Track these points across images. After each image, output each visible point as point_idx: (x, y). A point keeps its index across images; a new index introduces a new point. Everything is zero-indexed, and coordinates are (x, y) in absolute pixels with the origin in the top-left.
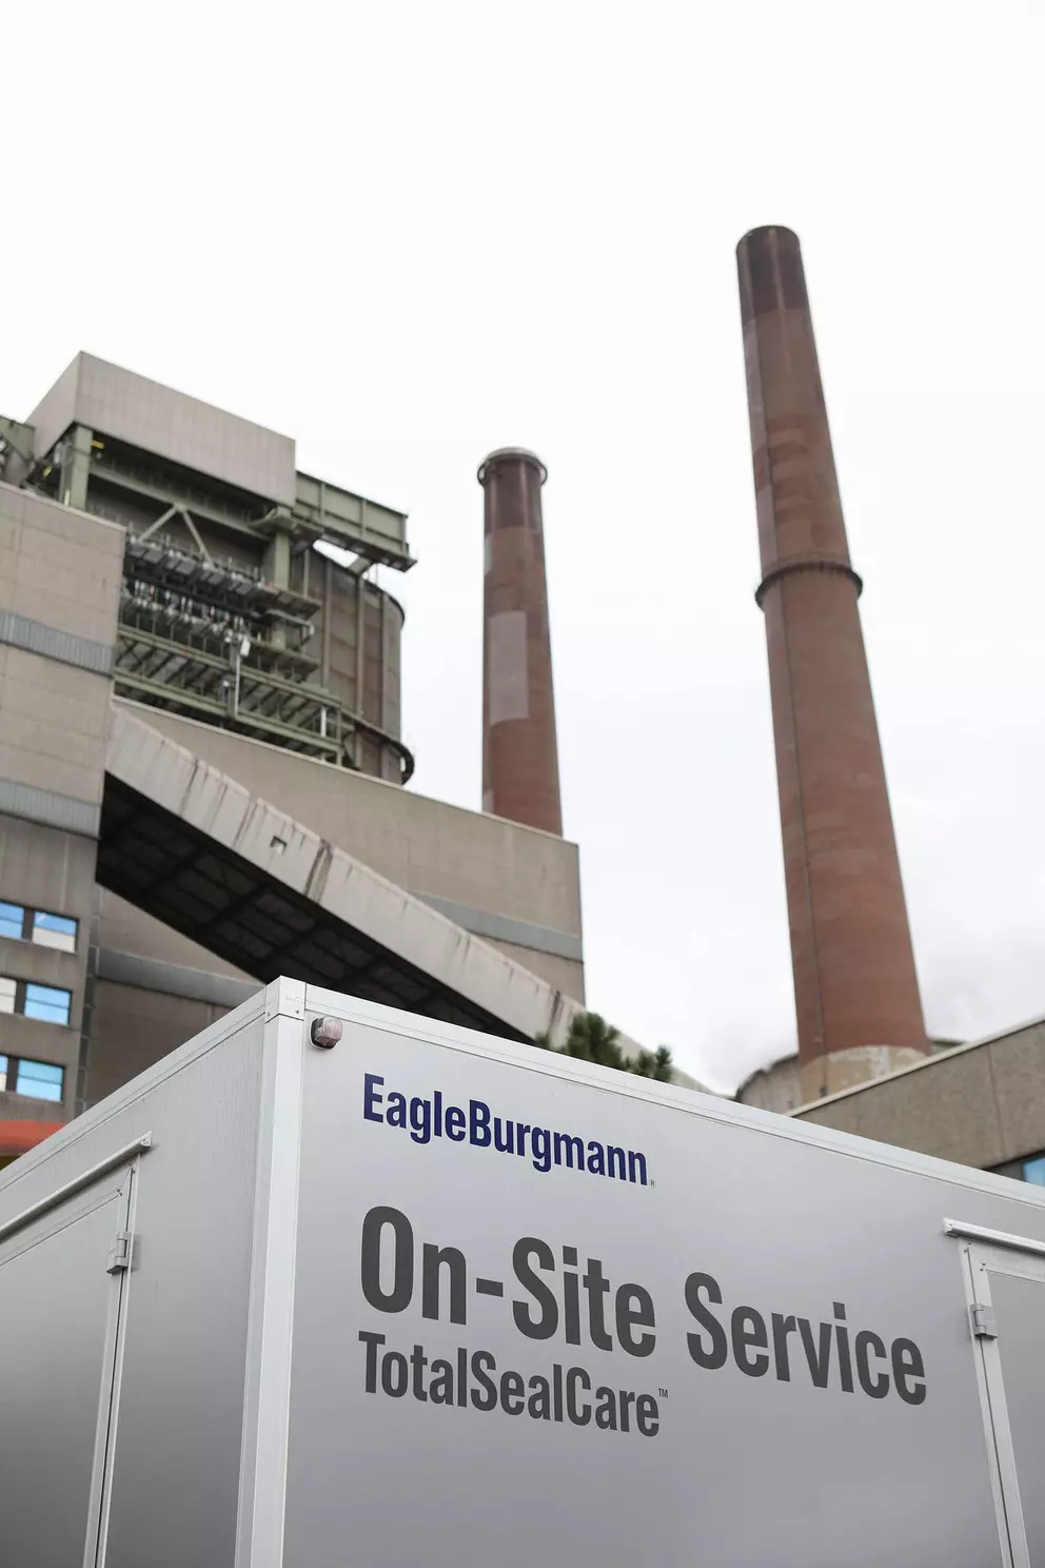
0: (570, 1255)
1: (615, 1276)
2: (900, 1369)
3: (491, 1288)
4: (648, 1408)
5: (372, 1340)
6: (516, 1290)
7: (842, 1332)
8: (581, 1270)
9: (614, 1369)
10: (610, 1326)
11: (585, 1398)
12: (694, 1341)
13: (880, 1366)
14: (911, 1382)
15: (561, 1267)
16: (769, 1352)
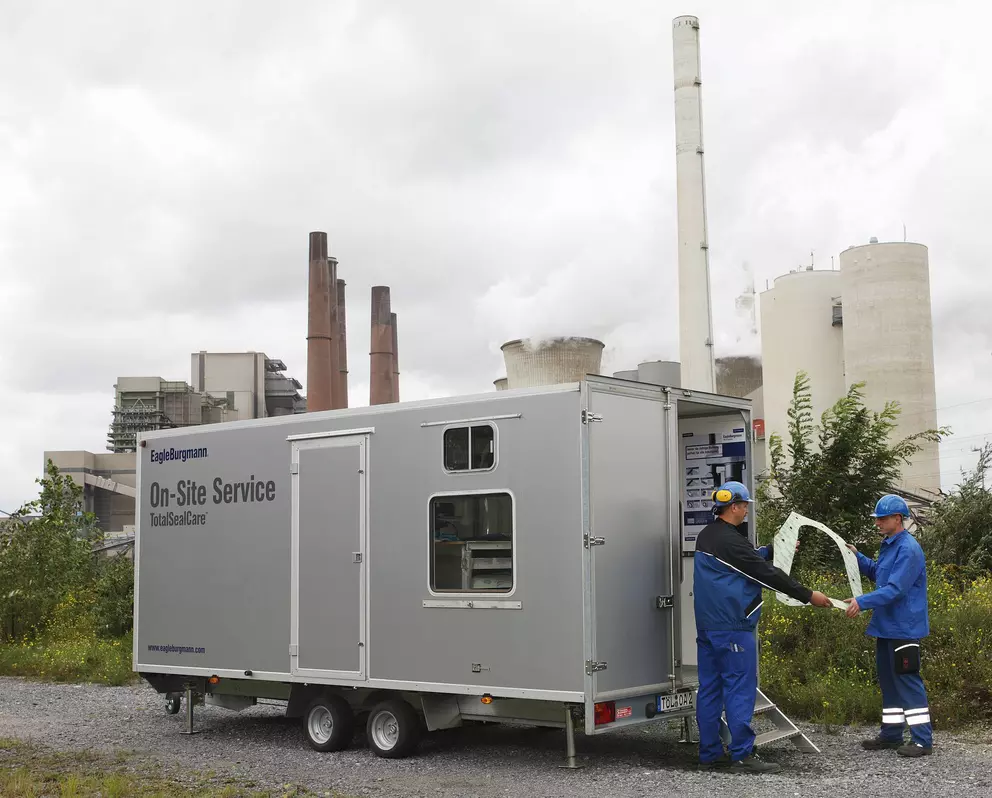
0: (189, 482)
1: (198, 485)
2: (268, 490)
3: (173, 496)
4: (203, 517)
5: (152, 514)
6: (178, 495)
7: (253, 484)
8: (191, 485)
9: (196, 509)
10: (196, 499)
11: (191, 518)
12: (215, 497)
13: (262, 491)
14: (271, 494)
15: (187, 486)
16: (233, 495)
